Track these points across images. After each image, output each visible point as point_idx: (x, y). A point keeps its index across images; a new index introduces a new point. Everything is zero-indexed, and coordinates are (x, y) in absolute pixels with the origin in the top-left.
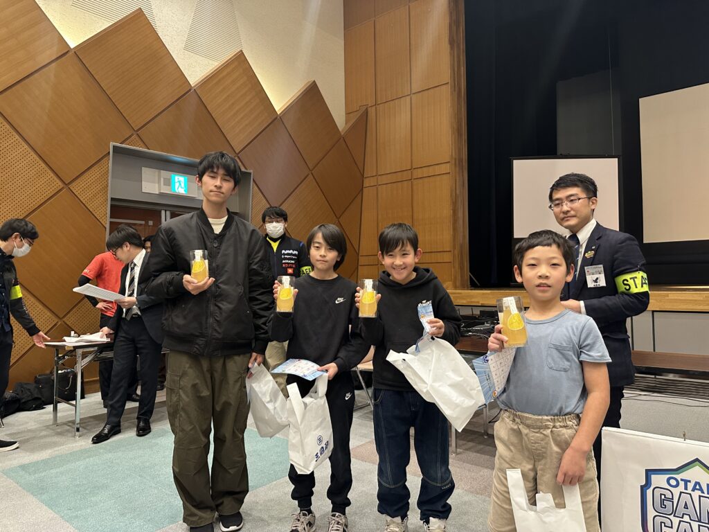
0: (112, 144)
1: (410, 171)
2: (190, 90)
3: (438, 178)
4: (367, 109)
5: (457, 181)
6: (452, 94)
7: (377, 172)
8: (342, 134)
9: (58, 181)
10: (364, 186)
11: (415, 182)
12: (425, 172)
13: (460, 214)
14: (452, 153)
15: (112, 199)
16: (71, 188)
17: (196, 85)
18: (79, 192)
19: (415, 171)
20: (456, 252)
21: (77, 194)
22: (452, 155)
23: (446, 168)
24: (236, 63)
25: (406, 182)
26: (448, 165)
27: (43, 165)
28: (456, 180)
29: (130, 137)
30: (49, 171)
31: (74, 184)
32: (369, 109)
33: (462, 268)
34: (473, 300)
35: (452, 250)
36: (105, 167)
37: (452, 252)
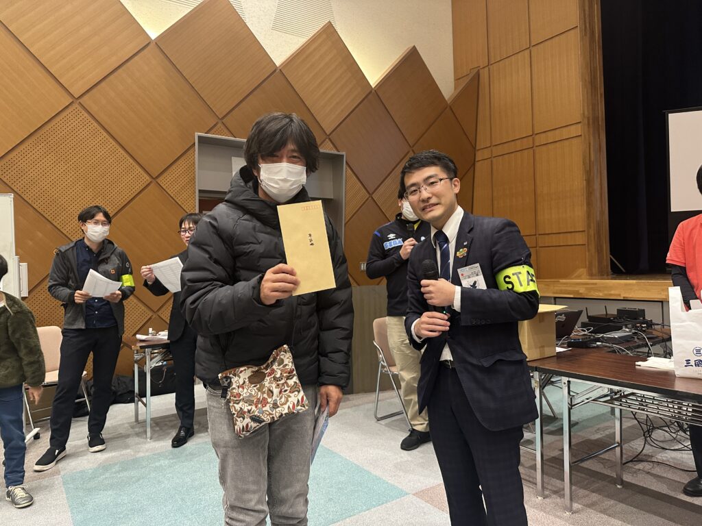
0: (197, 134)
1: (531, 138)
2: (275, 71)
3: (566, 142)
4: (478, 72)
5: (592, 144)
6: (582, 39)
7: (491, 143)
8: (449, 102)
9: (145, 175)
10: (477, 160)
11: (537, 150)
12: (551, 137)
13: (597, 186)
14: (584, 111)
15: (200, 191)
16: (159, 182)
17: (282, 64)
18: (167, 185)
19: (537, 137)
20: (592, 232)
21: (164, 187)
22: (584, 114)
23: (576, 130)
24: (324, 36)
25: (526, 151)
26: (580, 125)
27: (131, 161)
28: (590, 144)
29: (215, 125)
30: (137, 166)
31: (161, 178)
32: (481, 71)
33: (599, 251)
34: (613, 292)
35: (586, 229)
36: (192, 159)
37: (586, 232)
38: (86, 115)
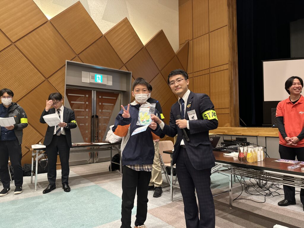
0: (66, 61)
1: (208, 70)
2: (102, 36)
3: (222, 72)
4: (189, 42)
6: (229, 30)
7: (193, 71)
8: (176, 54)
9: (43, 77)
11: (211, 74)
12: (216, 69)
13: (234, 89)
15: (67, 85)
17: (105, 34)
18: (52, 82)
19: (211, 69)
20: (232, 108)
22: (229, 60)
23: (226, 67)
24: (124, 23)
25: (207, 75)
26: (228, 65)
27: (37, 71)
28: (232, 72)
29: (75, 57)
31: (50, 79)
33: (235, 116)
34: (238, 132)
35: (229, 107)
36: (64, 71)
37: (230, 108)
38: (17, 50)
